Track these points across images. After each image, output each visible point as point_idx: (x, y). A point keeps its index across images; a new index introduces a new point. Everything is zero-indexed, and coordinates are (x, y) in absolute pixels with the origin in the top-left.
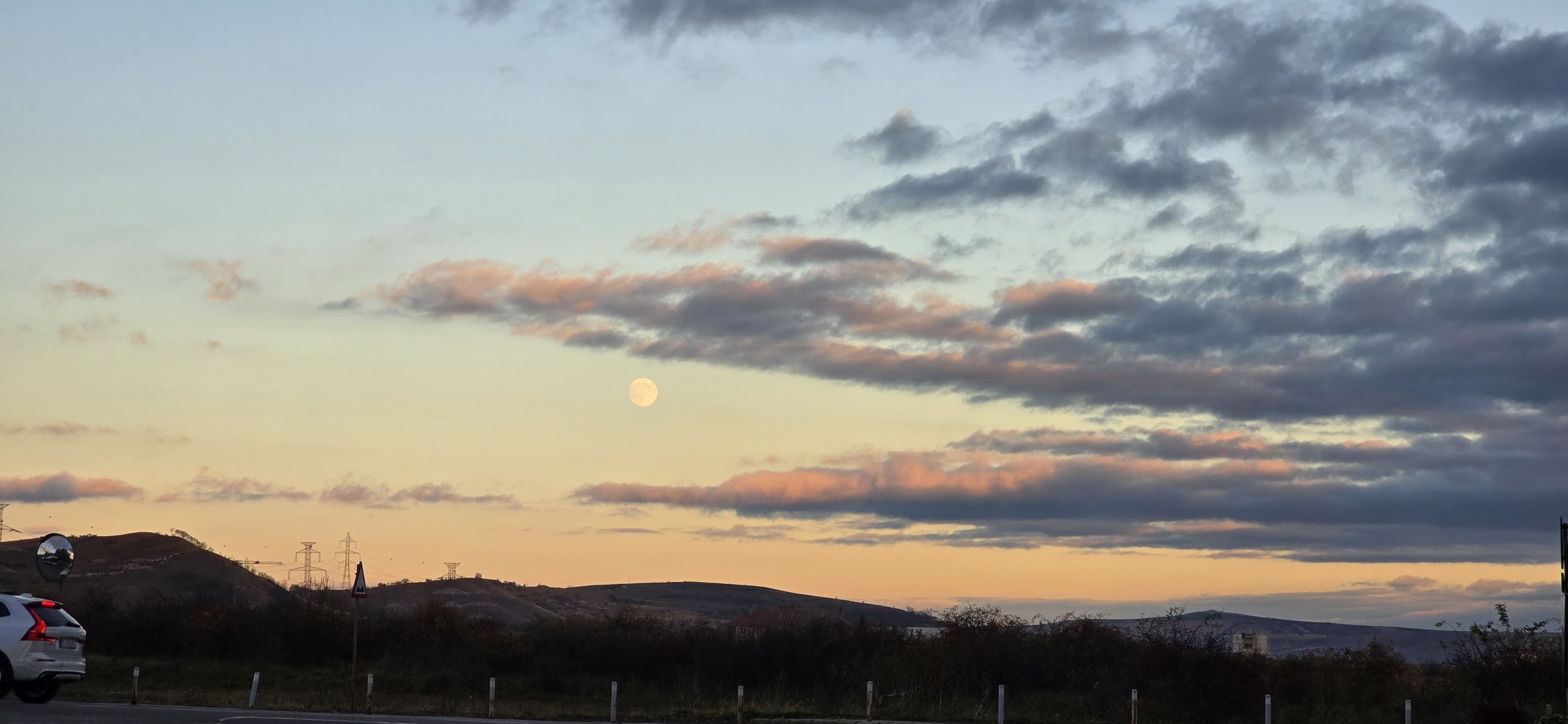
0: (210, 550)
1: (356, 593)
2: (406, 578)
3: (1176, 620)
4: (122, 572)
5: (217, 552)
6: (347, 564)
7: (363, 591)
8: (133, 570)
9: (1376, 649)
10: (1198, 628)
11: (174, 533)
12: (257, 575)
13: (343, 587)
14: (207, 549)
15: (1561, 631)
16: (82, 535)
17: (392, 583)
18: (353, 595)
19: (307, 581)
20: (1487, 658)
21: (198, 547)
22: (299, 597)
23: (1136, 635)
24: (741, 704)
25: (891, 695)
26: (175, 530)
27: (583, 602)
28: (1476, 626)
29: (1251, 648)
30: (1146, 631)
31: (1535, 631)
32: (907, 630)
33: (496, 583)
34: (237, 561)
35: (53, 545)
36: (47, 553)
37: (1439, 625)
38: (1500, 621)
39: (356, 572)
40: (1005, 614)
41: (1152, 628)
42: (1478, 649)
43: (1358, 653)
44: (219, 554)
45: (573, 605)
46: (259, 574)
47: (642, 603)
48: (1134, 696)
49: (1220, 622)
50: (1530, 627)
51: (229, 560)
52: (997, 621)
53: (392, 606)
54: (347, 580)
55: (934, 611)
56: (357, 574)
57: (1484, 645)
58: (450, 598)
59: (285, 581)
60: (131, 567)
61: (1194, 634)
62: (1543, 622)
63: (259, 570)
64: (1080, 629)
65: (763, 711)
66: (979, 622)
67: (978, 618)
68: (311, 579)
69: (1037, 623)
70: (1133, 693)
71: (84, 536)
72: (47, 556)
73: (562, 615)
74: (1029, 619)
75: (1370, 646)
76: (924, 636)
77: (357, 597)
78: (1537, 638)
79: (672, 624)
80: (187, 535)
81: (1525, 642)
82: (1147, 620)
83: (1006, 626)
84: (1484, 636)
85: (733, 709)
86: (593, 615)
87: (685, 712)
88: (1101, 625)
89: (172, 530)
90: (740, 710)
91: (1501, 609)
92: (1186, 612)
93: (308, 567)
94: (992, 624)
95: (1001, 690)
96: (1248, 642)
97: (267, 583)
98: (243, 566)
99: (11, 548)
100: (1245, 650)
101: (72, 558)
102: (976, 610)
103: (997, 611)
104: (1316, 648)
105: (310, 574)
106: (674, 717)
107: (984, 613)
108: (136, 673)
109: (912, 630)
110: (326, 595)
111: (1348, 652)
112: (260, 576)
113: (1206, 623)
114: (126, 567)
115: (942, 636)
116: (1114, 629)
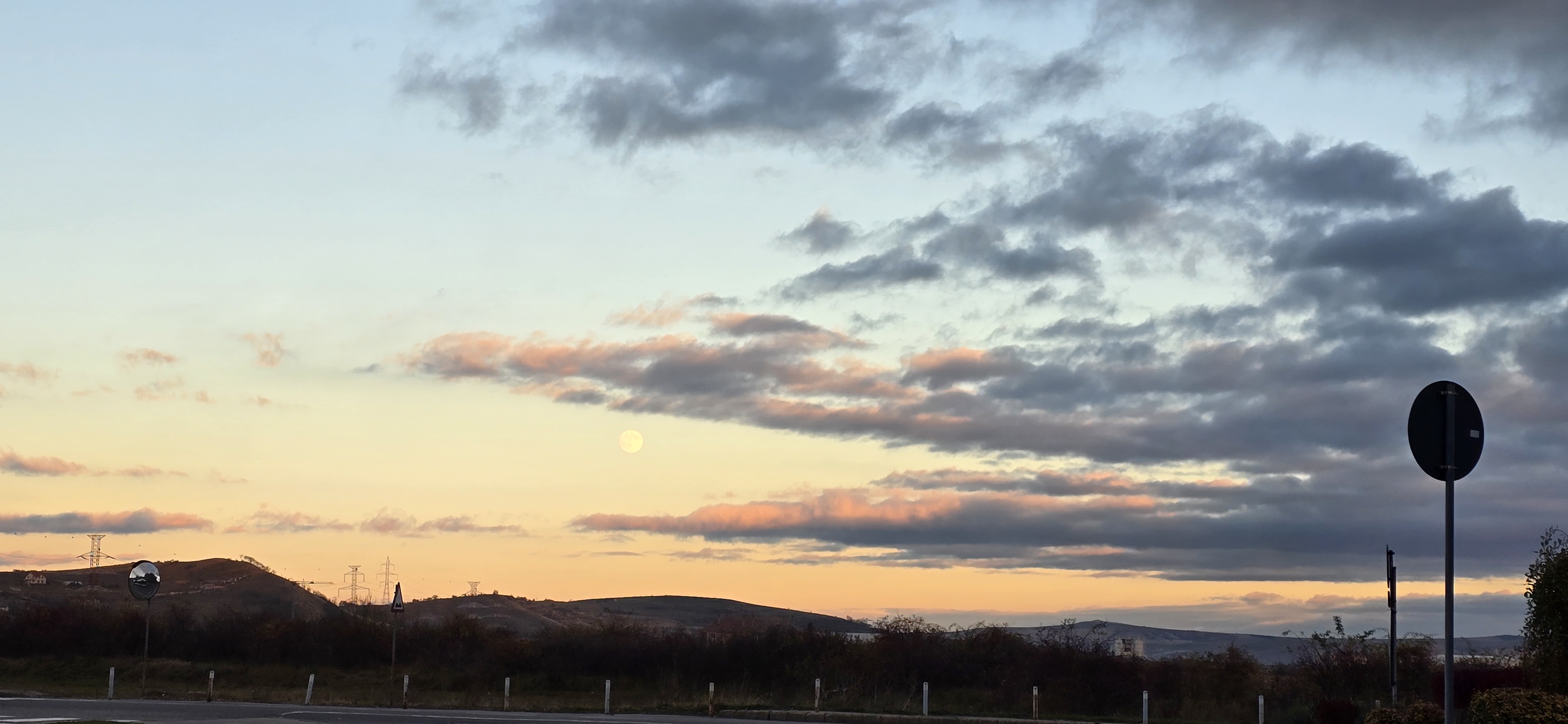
0: (273, 573)
1: (395, 608)
2: (435, 595)
3: (1069, 627)
4: (200, 591)
5: (278, 574)
6: (387, 584)
7: (401, 607)
8: (208, 590)
9: (1232, 651)
10: (1087, 635)
11: (243, 559)
12: (312, 592)
13: (383, 603)
14: (270, 572)
15: (1387, 638)
16: (166, 561)
17: (424, 599)
18: (393, 610)
19: (353, 598)
20: (1325, 659)
21: (262, 570)
22: (347, 611)
23: (1036, 641)
24: (712, 698)
25: (835, 691)
26: (244, 556)
27: (582, 613)
28: (1317, 634)
29: (1130, 651)
30: (1044, 637)
31: (1365, 638)
32: (847, 635)
33: (511, 598)
34: (295, 582)
35: (142, 570)
36: (137, 576)
37: (1285, 633)
38: (1336, 629)
39: (395, 591)
40: (928, 623)
41: (1048, 635)
42: (1318, 653)
43: (1218, 656)
44: (280, 576)
45: (573, 616)
46: (314, 592)
47: (631, 613)
48: (1035, 692)
49: (1104, 630)
50: (1362, 635)
51: (288, 580)
52: (921, 628)
53: (423, 617)
54: (386, 596)
55: (870, 620)
56: (396, 593)
57: (1323, 650)
58: (472, 610)
59: (335, 597)
60: (207, 587)
61: (1083, 640)
62: (1372, 631)
63: (313, 589)
64: (990, 634)
65: (730, 704)
66: (906, 629)
67: (905, 626)
68: (357, 597)
69: (953, 630)
70: (1034, 689)
71: (168, 562)
72: (138, 579)
73: (564, 624)
74: (947, 626)
75: (1228, 650)
76: (862, 641)
77: (396, 611)
78: (1367, 644)
79: (655, 631)
80: (254, 560)
81: (1357, 648)
82: (1044, 628)
83: (928, 633)
84: (1322, 642)
85: (706, 702)
86: (590, 623)
87: (666, 705)
88: (1007, 632)
89: (241, 556)
90: (711, 703)
91: (1337, 619)
92: (1077, 622)
93: (354, 587)
94: (917, 631)
95: (926, 687)
96: (1128, 647)
97: (321, 600)
98: (300, 585)
99: (107, 572)
100: (1126, 653)
101: (159, 581)
102: (903, 619)
103: (921, 620)
104: (1184, 651)
105: (356, 592)
106: (657, 709)
107: (910, 622)
108: (212, 675)
109: (852, 636)
110: (368, 609)
111: (1210, 655)
112: (315, 594)
113: (1094, 632)
114: (202, 587)
115: (876, 641)
116: (1018, 636)
